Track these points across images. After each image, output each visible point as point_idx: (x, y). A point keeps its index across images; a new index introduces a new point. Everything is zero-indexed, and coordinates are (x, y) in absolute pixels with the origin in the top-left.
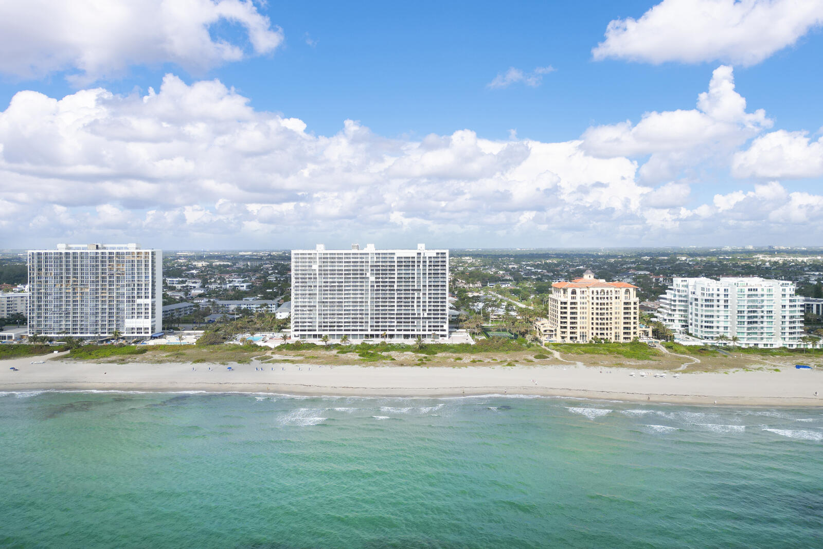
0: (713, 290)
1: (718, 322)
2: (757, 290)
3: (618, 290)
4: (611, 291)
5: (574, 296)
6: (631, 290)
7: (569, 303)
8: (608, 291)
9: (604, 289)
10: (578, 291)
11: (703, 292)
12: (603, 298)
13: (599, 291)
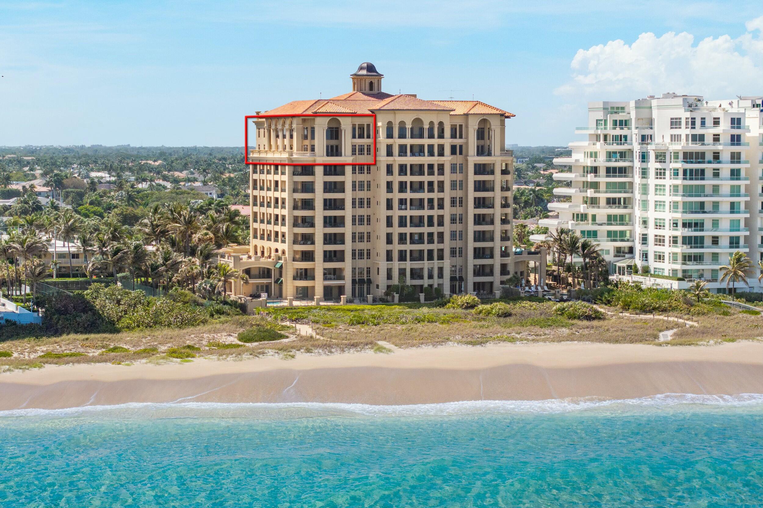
0: (703, 123)
3: (458, 122)
4: (441, 124)
5: (334, 142)
6: (495, 124)
7: (319, 170)
8: (431, 123)
9: (422, 116)
10: (346, 124)
11: (676, 132)
12: (418, 151)
13: (409, 126)
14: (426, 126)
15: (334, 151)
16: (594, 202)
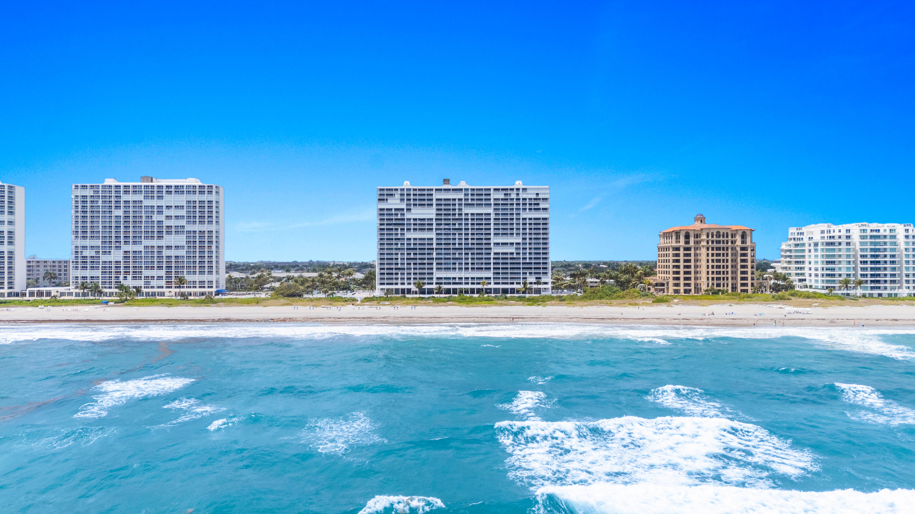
0: (834, 232)
1: (840, 269)
2: (879, 230)
3: (734, 233)
4: (727, 233)
5: (687, 240)
6: (748, 233)
7: (682, 249)
8: (724, 233)
9: (720, 230)
10: (692, 234)
11: (823, 235)
12: (718, 242)
13: (715, 233)
14: (721, 234)
15: (687, 242)
16: (789, 262)
